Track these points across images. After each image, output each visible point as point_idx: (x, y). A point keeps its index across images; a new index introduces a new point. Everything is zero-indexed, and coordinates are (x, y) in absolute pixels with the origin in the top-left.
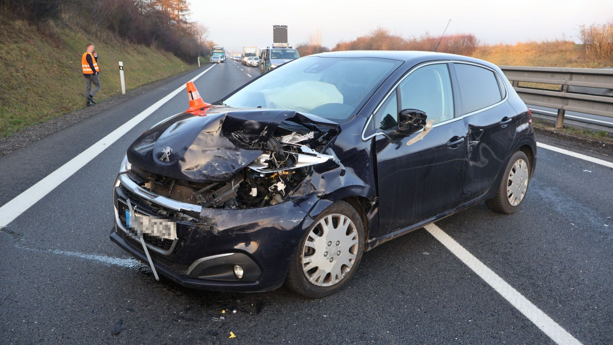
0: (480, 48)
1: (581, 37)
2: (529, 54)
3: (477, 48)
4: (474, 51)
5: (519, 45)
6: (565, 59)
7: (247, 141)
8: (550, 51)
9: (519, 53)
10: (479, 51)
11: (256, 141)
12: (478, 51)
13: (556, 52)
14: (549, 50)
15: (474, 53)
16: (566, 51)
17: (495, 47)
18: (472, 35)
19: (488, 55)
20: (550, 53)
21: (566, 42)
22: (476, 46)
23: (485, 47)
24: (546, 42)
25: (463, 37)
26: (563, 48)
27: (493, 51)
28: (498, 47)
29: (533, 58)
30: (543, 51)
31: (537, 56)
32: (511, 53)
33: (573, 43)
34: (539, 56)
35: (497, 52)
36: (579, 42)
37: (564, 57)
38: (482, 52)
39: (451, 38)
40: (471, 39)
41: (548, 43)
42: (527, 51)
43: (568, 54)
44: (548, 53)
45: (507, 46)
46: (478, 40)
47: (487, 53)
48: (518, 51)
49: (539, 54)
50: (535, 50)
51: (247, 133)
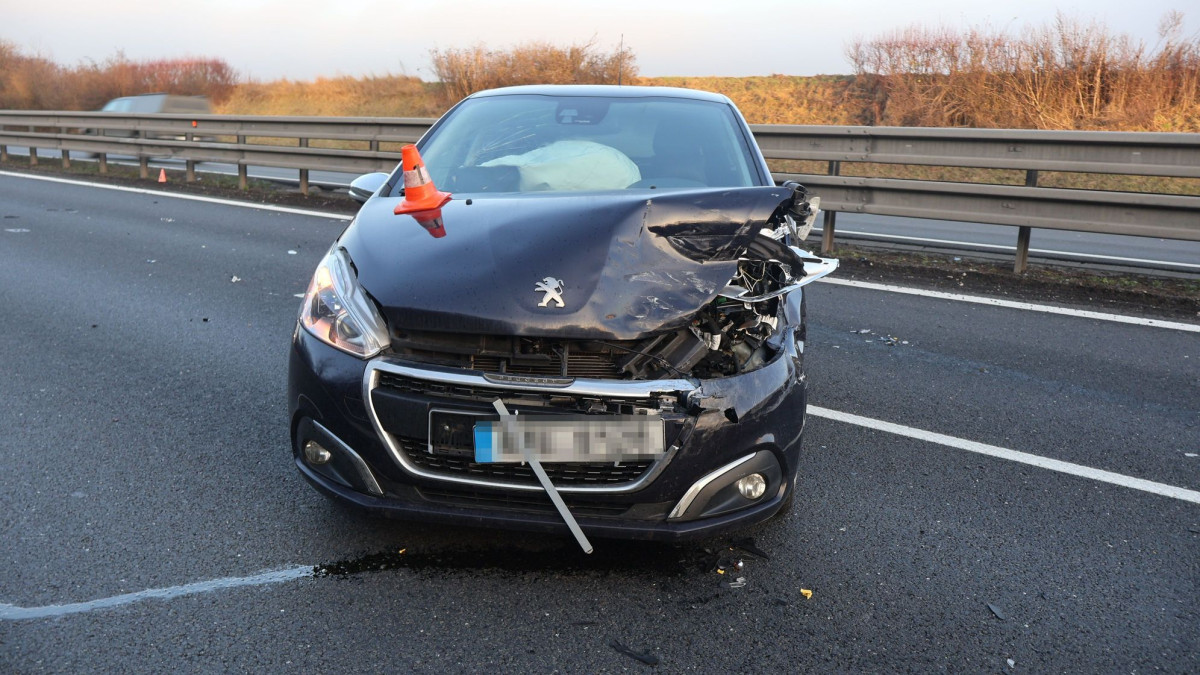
0: (243, 87)
1: (434, 69)
2: (346, 99)
3: (236, 87)
4: (232, 92)
5: (321, 82)
6: (413, 108)
7: (704, 250)
8: (384, 93)
9: (324, 97)
10: (241, 93)
11: (726, 246)
12: (239, 92)
13: (394, 95)
14: (381, 92)
15: (232, 97)
16: (411, 94)
17: (274, 86)
18: (221, 61)
19: (262, 100)
20: (384, 97)
21: (407, 79)
22: (233, 84)
23: (250, 84)
24: (371, 77)
25: (202, 65)
26: (406, 89)
27: (273, 93)
28: (280, 85)
29: (356, 106)
30: (370, 94)
31: (362, 102)
32: (310, 97)
33: (419, 81)
34: (365, 103)
35: (280, 96)
36: (434, 79)
37: (411, 104)
38: (250, 95)
39: (174, 65)
40: (218, 67)
41: (375, 79)
42: (340, 93)
43: (416, 99)
44: (379, 97)
45: (299, 84)
46: (234, 72)
47: (261, 96)
48: (322, 94)
49: (364, 100)
50: (356, 92)
51: (705, 234)
